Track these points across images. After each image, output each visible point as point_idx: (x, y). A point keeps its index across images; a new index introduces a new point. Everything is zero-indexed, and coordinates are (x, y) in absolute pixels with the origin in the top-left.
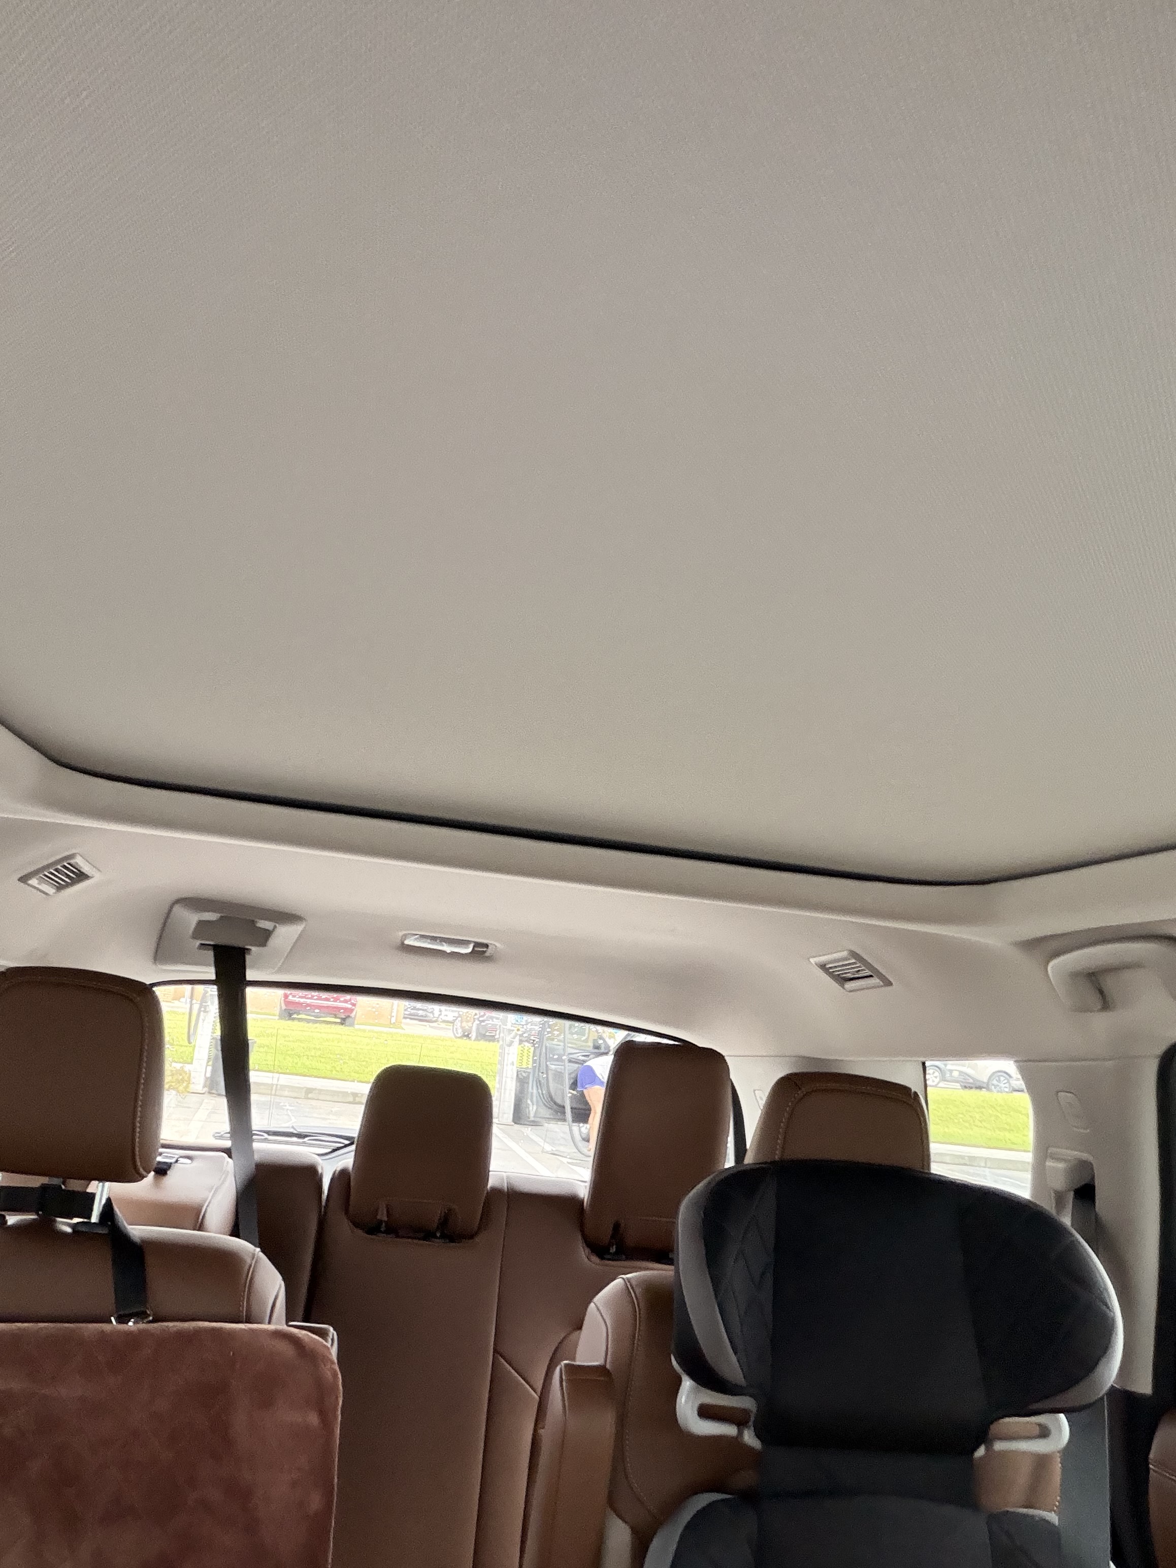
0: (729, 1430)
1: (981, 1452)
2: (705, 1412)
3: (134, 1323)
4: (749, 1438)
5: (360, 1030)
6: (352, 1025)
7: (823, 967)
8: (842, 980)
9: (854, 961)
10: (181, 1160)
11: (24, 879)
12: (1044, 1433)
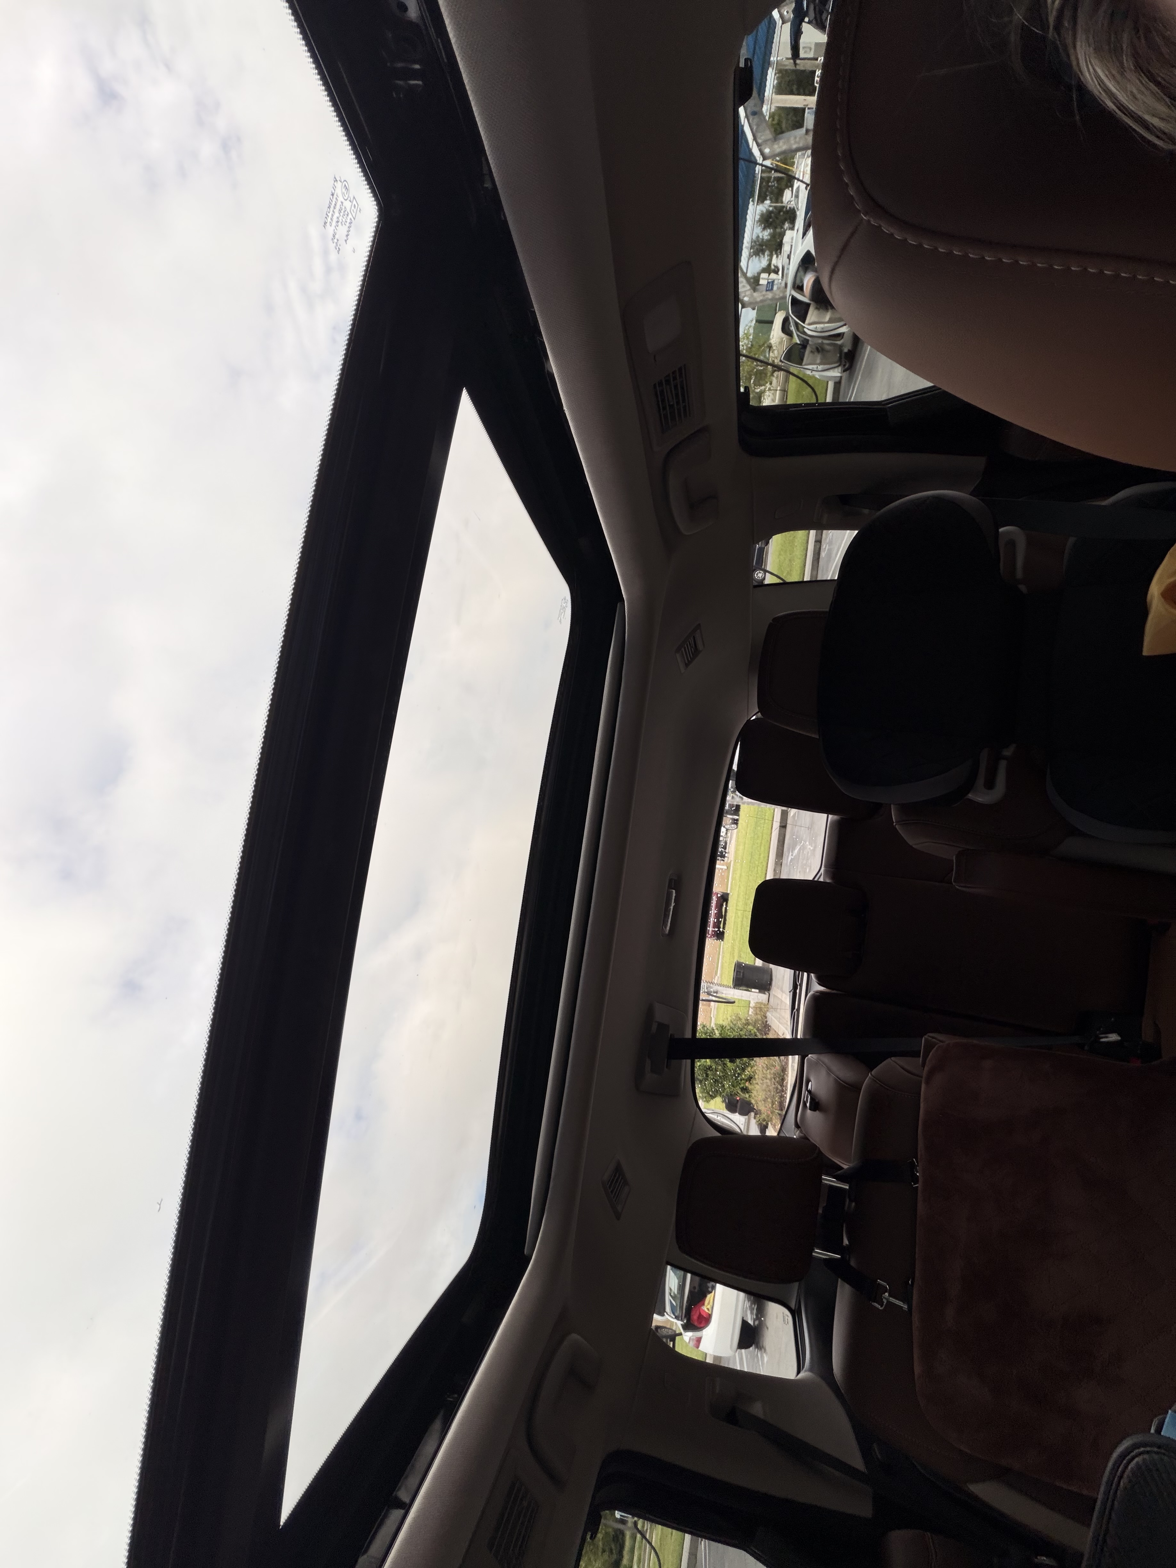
0: (1003, 764)
1: (1023, 588)
2: (990, 785)
3: (917, 1172)
4: (1008, 752)
5: (731, 888)
6: (728, 894)
7: (687, 665)
8: (696, 652)
9: (683, 649)
10: (809, 1087)
11: (618, 1216)
12: (1012, 544)
